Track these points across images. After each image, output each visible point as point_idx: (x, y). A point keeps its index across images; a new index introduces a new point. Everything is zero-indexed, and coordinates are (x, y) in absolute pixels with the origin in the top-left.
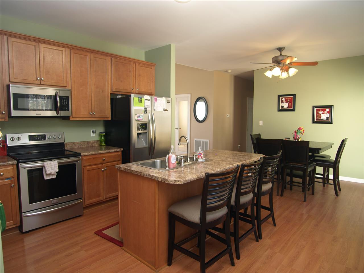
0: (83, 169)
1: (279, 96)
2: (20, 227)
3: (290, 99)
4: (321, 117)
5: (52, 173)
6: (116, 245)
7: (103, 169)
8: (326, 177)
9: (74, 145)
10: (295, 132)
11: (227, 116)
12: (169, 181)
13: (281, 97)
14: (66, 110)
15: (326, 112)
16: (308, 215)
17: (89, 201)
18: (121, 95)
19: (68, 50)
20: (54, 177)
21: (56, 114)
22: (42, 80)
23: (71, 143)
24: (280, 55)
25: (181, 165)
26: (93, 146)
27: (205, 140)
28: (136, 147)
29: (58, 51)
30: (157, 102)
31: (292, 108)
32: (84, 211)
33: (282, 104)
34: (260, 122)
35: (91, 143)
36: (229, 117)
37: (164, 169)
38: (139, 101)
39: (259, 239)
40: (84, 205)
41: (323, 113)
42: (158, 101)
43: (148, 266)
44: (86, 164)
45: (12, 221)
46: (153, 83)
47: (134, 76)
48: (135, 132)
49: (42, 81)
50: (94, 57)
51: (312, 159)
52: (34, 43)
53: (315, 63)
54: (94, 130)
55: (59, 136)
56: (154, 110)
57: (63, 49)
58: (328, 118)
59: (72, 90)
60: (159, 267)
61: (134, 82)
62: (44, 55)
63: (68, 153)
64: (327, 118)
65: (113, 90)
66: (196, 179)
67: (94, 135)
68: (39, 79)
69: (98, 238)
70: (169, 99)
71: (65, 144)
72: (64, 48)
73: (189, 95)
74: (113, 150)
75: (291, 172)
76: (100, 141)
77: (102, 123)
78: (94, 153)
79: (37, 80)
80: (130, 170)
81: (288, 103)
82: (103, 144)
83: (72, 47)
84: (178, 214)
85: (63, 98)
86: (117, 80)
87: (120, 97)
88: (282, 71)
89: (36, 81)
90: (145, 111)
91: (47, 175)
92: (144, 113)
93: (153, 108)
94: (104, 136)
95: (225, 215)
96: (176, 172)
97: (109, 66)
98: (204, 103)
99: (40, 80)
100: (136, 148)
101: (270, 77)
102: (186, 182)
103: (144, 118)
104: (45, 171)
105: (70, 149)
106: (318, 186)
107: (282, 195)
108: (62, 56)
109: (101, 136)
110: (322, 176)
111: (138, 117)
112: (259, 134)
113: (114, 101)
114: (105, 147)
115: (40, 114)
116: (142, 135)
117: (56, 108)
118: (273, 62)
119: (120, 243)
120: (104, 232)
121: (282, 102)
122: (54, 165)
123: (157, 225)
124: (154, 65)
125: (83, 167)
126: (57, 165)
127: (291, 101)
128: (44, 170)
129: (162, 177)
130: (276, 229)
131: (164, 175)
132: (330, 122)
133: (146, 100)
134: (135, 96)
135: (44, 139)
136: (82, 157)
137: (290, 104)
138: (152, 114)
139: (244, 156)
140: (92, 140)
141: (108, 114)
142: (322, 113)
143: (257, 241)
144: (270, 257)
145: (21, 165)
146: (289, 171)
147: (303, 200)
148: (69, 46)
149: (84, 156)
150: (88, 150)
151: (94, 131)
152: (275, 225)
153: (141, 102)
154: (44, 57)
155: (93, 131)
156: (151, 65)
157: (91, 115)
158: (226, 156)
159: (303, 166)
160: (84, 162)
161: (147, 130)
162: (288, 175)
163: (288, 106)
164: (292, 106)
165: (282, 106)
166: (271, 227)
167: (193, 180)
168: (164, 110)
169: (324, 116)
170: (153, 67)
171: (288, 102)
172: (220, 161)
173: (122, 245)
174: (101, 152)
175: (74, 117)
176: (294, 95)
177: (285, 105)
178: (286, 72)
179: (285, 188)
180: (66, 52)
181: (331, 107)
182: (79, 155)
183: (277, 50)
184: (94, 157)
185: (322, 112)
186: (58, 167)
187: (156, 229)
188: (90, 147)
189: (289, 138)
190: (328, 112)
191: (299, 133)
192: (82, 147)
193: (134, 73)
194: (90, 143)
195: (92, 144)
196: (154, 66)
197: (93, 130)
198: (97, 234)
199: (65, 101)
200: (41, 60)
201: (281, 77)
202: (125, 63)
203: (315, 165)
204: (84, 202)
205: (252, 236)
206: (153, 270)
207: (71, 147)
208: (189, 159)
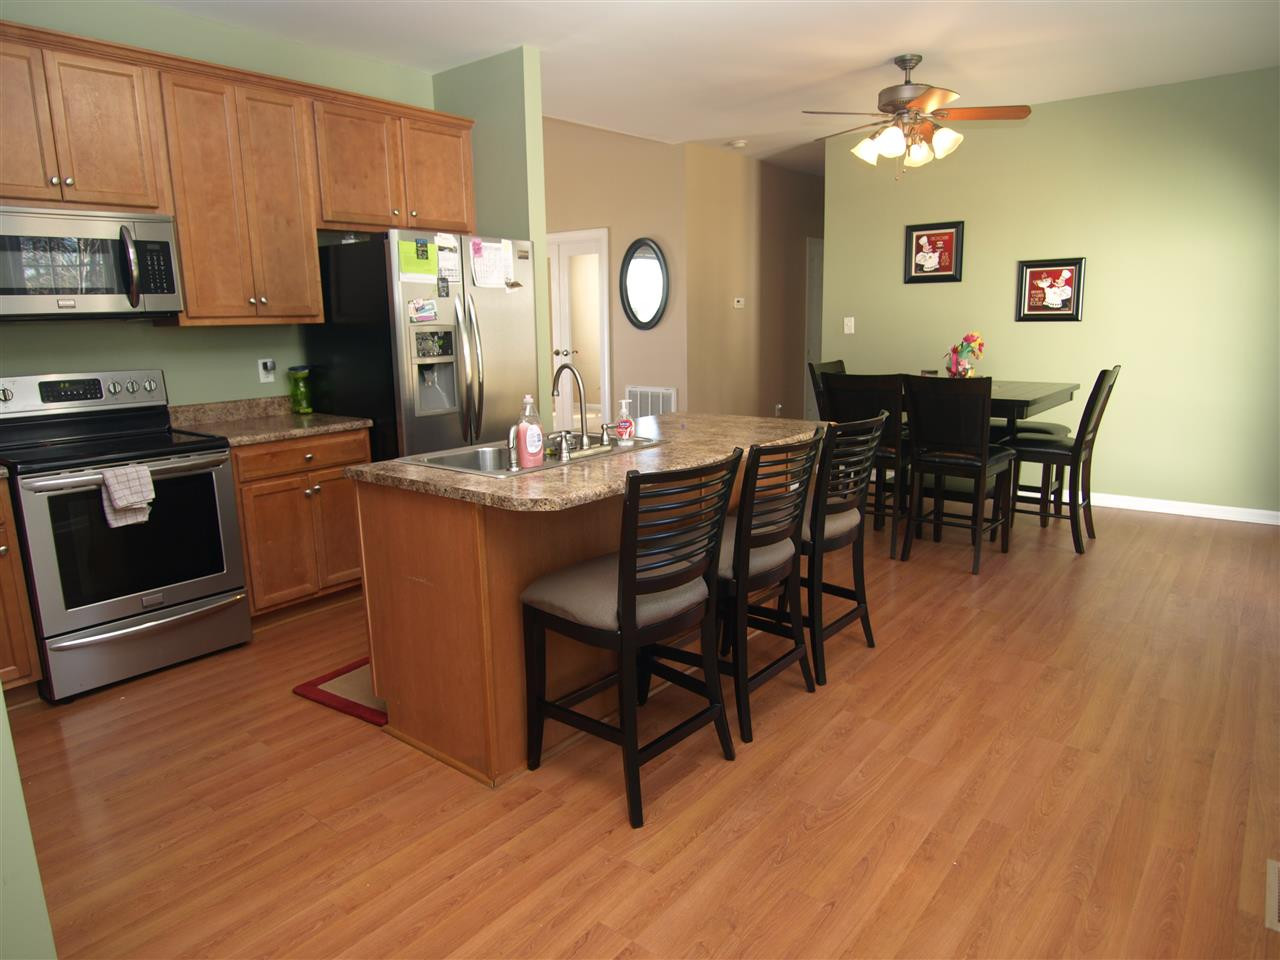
0: (241, 490)
1: (910, 229)
2: (44, 687)
3: (946, 238)
4: (1044, 298)
5: (133, 504)
6: (365, 723)
7: (308, 491)
8: (1052, 498)
9: (203, 412)
10: (955, 350)
11: (736, 305)
12: (515, 503)
13: (915, 234)
14: (163, 292)
15: (1061, 281)
16: (978, 610)
17: (267, 597)
18: (357, 234)
19: (150, 75)
20: (143, 518)
21: (129, 304)
22: (68, 185)
23: (193, 405)
24: (903, 83)
25: (560, 458)
26: (268, 417)
27: (660, 390)
28: (418, 413)
29: (114, 77)
30: (481, 256)
31: (950, 272)
32: (255, 632)
33: (919, 259)
34: (846, 320)
35: (263, 405)
36: (740, 307)
37: (504, 471)
38: (420, 253)
39: (819, 684)
40: (252, 610)
41: (1051, 286)
42: (485, 253)
43: (467, 774)
44: (248, 476)
45: (13, 668)
46: (467, 189)
47: (396, 167)
48: (409, 361)
49: (66, 190)
50: (248, 99)
51: (1008, 438)
52: (25, 50)
53: (1021, 112)
54: (269, 362)
55: (147, 385)
56: (474, 284)
57: (134, 70)
58: (1066, 303)
59: (179, 221)
60: (500, 774)
61: (398, 186)
62: (65, 94)
63: (184, 438)
64: (1063, 301)
65: (325, 219)
66: (602, 497)
67: (271, 378)
68: (55, 180)
69: (306, 704)
70: (525, 245)
71: (170, 411)
72: (136, 65)
73: (603, 233)
74: (339, 427)
75: (939, 480)
76: (294, 399)
77: (294, 337)
78: (272, 436)
79: (50, 185)
80: (394, 479)
81: (937, 254)
82: (304, 408)
83: (168, 62)
84: (552, 606)
85: (149, 247)
86: (336, 182)
87: (352, 241)
88: (910, 139)
89: (47, 190)
90: (443, 288)
91: (116, 511)
92: (440, 296)
93: (468, 278)
94: (306, 380)
95: (700, 603)
96: (542, 478)
97: (306, 131)
98: (657, 261)
99: (59, 187)
100: (417, 415)
101: (872, 160)
102: (569, 506)
103: (441, 314)
104: (111, 500)
105: (191, 426)
106: (1025, 525)
107: (905, 557)
108: (133, 96)
109: (296, 382)
110: (1038, 495)
111: (417, 310)
112: (840, 363)
113: (330, 256)
114: (310, 417)
115: (74, 307)
116: (436, 374)
117: (125, 284)
118: (881, 110)
119: (376, 717)
120: (324, 687)
121: (920, 249)
122: (139, 478)
123: (487, 646)
124: (467, 124)
125: (241, 486)
126: (150, 480)
127: (947, 247)
128: (104, 496)
129: (496, 492)
130: (873, 654)
131: (500, 488)
132: (1072, 314)
133: (441, 249)
134: (402, 238)
135: (96, 394)
136: (233, 452)
137: (943, 257)
138: (468, 297)
139: (772, 428)
140: (262, 395)
141: (312, 302)
142: (1049, 284)
143: (811, 690)
144: (843, 731)
145: (23, 482)
146: (930, 478)
147: (971, 570)
148: (153, 58)
149: (240, 446)
150: (252, 428)
151: (269, 364)
152: (871, 644)
153: (427, 258)
154: (65, 99)
155: (265, 365)
156: (455, 126)
157: (253, 309)
158: (713, 430)
159: (970, 459)
160: (241, 468)
161: (452, 354)
162: (927, 492)
163: (939, 263)
164: (950, 263)
165: (917, 265)
166: (860, 650)
167: (594, 499)
168: (507, 284)
169: (1055, 296)
170: (464, 132)
171: (939, 251)
172: (691, 445)
173: (383, 721)
174: (297, 432)
175: (193, 315)
176: (958, 225)
177: (930, 261)
178: (924, 143)
179: (919, 536)
180: (144, 80)
181: (1076, 263)
182: (220, 444)
183: (896, 63)
184: (275, 449)
185: (1048, 282)
186: (152, 487)
187: (486, 659)
188: (261, 418)
189: (936, 372)
190: (1068, 282)
191: (965, 354)
192: (230, 419)
193: (396, 156)
194: (258, 405)
195: (265, 409)
196: (468, 128)
197: (265, 361)
198: (299, 695)
199: (158, 260)
200: (55, 112)
201: (908, 162)
202: (364, 119)
203: (1013, 455)
204: (251, 599)
205: (793, 673)
206: (483, 782)
207: (193, 423)
208: (586, 440)
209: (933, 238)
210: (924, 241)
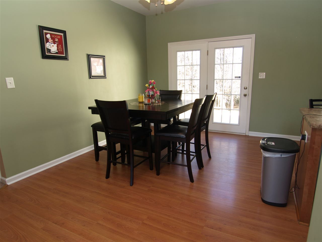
1: (41, 28)
3: (59, 37)
13: (44, 32)
15: (100, 63)
31: (63, 55)
33: (48, 46)
34: (7, 79)
41: (97, 65)
81: (56, 45)
121: (47, 41)
127: (60, 42)
137: (59, 47)
163: (58, 49)
165: (48, 49)
169: (99, 69)
171: (57, 43)
176: (64, 32)
177: (53, 48)
181: (103, 57)
209: (53, 36)
210: (48, 36)
